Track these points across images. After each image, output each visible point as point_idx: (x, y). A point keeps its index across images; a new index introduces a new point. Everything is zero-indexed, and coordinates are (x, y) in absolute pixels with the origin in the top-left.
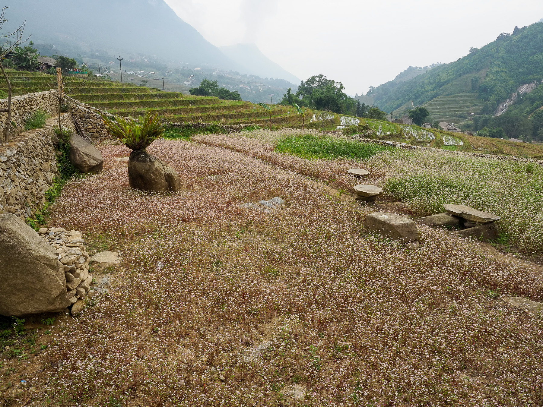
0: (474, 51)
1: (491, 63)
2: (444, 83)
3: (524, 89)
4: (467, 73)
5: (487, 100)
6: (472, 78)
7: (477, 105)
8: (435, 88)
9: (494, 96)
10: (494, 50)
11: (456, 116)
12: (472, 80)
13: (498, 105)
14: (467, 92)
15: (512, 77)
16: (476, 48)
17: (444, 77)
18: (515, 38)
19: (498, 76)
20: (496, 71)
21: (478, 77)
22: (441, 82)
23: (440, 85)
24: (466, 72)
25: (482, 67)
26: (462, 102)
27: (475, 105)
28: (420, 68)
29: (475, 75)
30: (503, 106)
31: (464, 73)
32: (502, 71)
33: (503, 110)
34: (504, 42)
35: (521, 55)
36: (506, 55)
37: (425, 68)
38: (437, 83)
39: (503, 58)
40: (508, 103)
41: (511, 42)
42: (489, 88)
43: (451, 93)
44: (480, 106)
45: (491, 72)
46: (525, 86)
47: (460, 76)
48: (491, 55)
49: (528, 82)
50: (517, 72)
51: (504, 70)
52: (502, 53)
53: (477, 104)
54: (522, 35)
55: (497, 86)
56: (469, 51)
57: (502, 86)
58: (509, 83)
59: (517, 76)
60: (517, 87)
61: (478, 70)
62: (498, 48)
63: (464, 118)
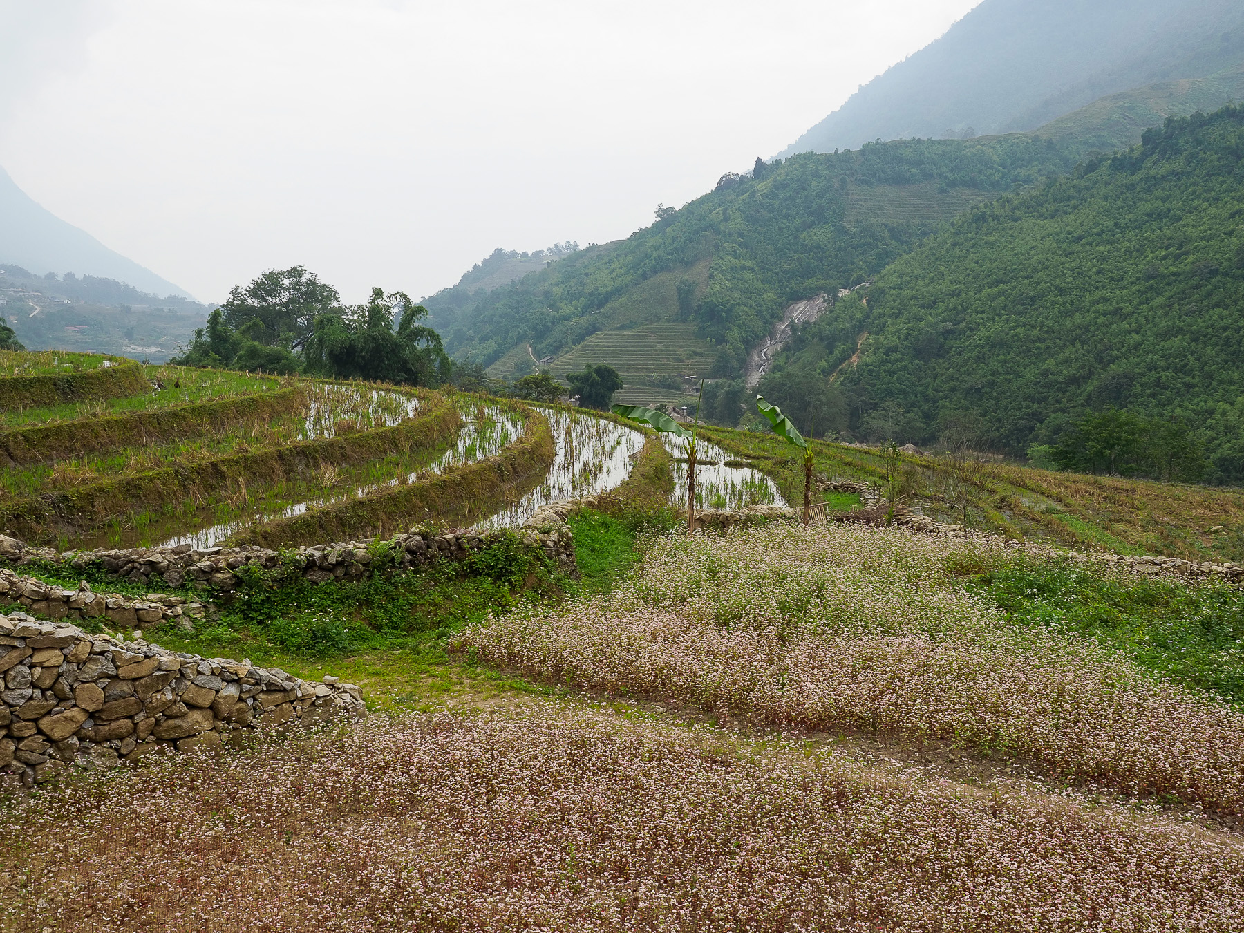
0: (667, 217)
1: (717, 246)
2: (608, 297)
3: (801, 311)
4: (662, 269)
5: (721, 340)
6: (677, 284)
7: (700, 354)
8: (585, 310)
9: (736, 329)
10: (716, 215)
11: (653, 384)
12: (679, 288)
13: (748, 354)
14: (669, 321)
15: (769, 282)
16: (672, 208)
17: (603, 280)
18: (763, 186)
19: (738, 279)
20: (732, 269)
21: (693, 283)
22: (599, 294)
23: (599, 300)
24: (659, 267)
25: (696, 256)
26: (660, 347)
27: (696, 353)
28: (525, 254)
29: (682, 276)
30: (760, 356)
31: (655, 271)
32: (743, 268)
33: (762, 365)
34: (738, 195)
35: (781, 229)
36: (746, 228)
37: (538, 254)
38: (591, 295)
39: (741, 235)
40: (770, 348)
41: (753, 195)
42: (722, 311)
43: (631, 322)
44: (708, 355)
45: (720, 270)
46: (802, 306)
47: (644, 276)
48: (711, 225)
49: (807, 295)
50: (778, 270)
51: (749, 264)
52: (737, 222)
53: (700, 350)
54: (775, 180)
55: (739, 304)
56: (655, 215)
57: (751, 306)
58: (765, 296)
59: (780, 281)
60: (784, 307)
61: (689, 264)
62: (725, 209)
63: (673, 388)
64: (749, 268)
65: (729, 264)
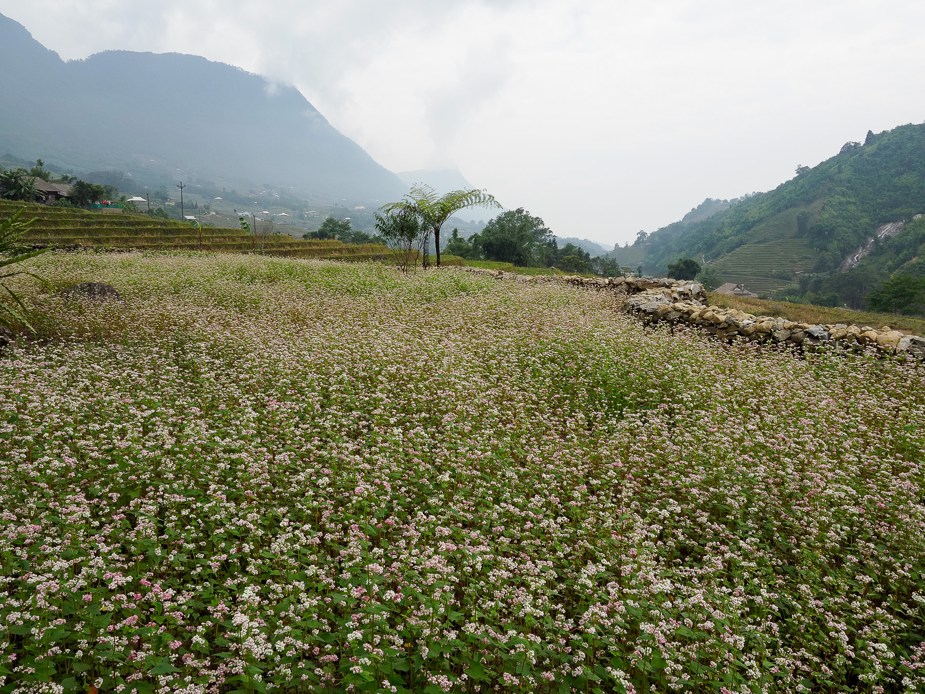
0: (803, 172)
1: (830, 190)
2: (754, 223)
3: (887, 230)
4: (791, 206)
5: (824, 249)
6: (797, 214)
7: (808, 258)
8: (739, 231)
9: (835, 242)
10: (834, 169)
11: (773, 277)
12: (798, 217)
13: (844, 258)
14: (791, 238)
15: (865, 211)
16: (807, 167)
17: (754, 213)
18: (869, 149)
19: (843, 210)
20: (839, 203)
21: (809, 213)
22: (749, 222)
23: (748, 226)
24: (789, 204)
25: (815, 196)
26: (782, 254)
27: (806, 258)
28: (725, 201)
29: (802, 209)
30: (853, 259)
31: (787, 208)
32: (848, 203)
33: (853, 265)
34: (851, 156)
35: (880, 176)
36: (854, 177)
38: (743, 223)
39: (849, 181)
40: (861, 254)
41: (861, 155)
42: (827, 230)
43: (765, 239)
44: (813, 259)
45: (830, 204)
46: (889, 227)
47: (779, 211)
48: (829, 177)
49: (893, 219)
50: (874, 203)
51: (853, 200)
52: (847, 173)
53: (808, 256)
54: (879, 145)
55: (839, 226)
56: (796, 172)
57: (850, 227)
58: (862, 221)
59: (875, 211)
60: (875, 227)
61: (809, 202)
62: (841, 165)
63: (786, 279)
64: (853, 203)
65: (837, 201)
